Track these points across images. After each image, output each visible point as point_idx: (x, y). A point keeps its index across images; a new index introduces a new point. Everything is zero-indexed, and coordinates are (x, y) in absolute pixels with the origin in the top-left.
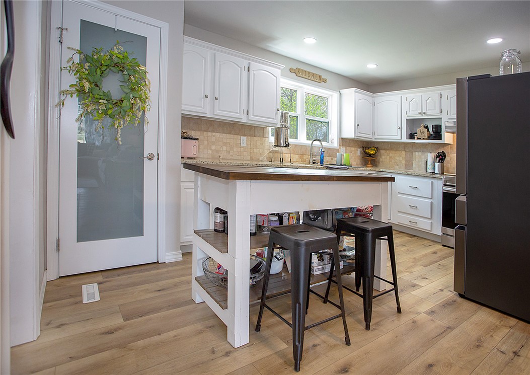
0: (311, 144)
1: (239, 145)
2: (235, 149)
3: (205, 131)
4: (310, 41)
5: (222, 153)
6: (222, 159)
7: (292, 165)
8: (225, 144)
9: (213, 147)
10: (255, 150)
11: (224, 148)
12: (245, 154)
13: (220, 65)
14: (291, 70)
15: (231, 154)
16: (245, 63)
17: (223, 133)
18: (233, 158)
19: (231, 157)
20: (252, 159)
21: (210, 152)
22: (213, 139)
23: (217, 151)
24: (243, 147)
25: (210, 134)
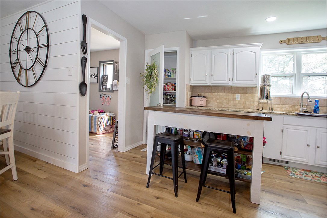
0: (301, 95)
1: (234, 100)
2: (232, 102)
3: (213, 93)
4: (271, 19)
5: (223, 105)
6: (224, 107)
7: (273, 112)
8: (225, 99)
9: (218, 101)
10: (247, 102)
11: (225, 101)
12: (239, 104)
13: (214, 56)
14: (281, 42)
15: (229, 105)
16: (230, 50)
17: (224, 93)
18: (230, 107)
19: (229, 107)
20: (244, 108)
21: (216, 103)
22: (218, 97)
23: (221, 103)
24: (238, 101)
25: (216, 94)
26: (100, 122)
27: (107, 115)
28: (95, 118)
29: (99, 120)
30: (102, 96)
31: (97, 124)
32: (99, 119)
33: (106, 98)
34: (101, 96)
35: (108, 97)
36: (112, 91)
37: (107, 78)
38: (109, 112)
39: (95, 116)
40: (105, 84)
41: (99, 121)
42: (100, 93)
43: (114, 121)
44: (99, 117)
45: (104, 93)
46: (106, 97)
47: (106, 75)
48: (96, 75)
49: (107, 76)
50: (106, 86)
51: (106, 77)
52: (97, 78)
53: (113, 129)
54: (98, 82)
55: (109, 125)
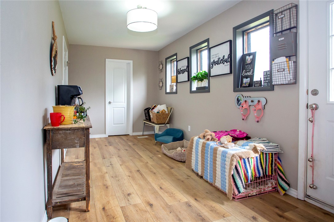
26: (236, 167)
27: (255, 150)
28: (224, 154)
29: (235, 163)
30: (242, 101)
31: (227, 174)
32: (232, 160)
33: (250, 103)
34: (238, 100)
35: (256, 102)
36: (270, 87)
37: (253, 61)
38: (261, 139)
39: (223, 149)
40: (248, 74)
41: (234, 167)
42: (238, 94)
43: (276, 165)
44: (233, 156)
45: (246, 94)
46: (252, 101)
47: (249, 55)
48: (226, 57)
49: (254, 54)
50: (252, 77)
51: (249, 59)
52: (229, 63)
53: (274, 186)
54: (231, 72)
55: (262, 175)
